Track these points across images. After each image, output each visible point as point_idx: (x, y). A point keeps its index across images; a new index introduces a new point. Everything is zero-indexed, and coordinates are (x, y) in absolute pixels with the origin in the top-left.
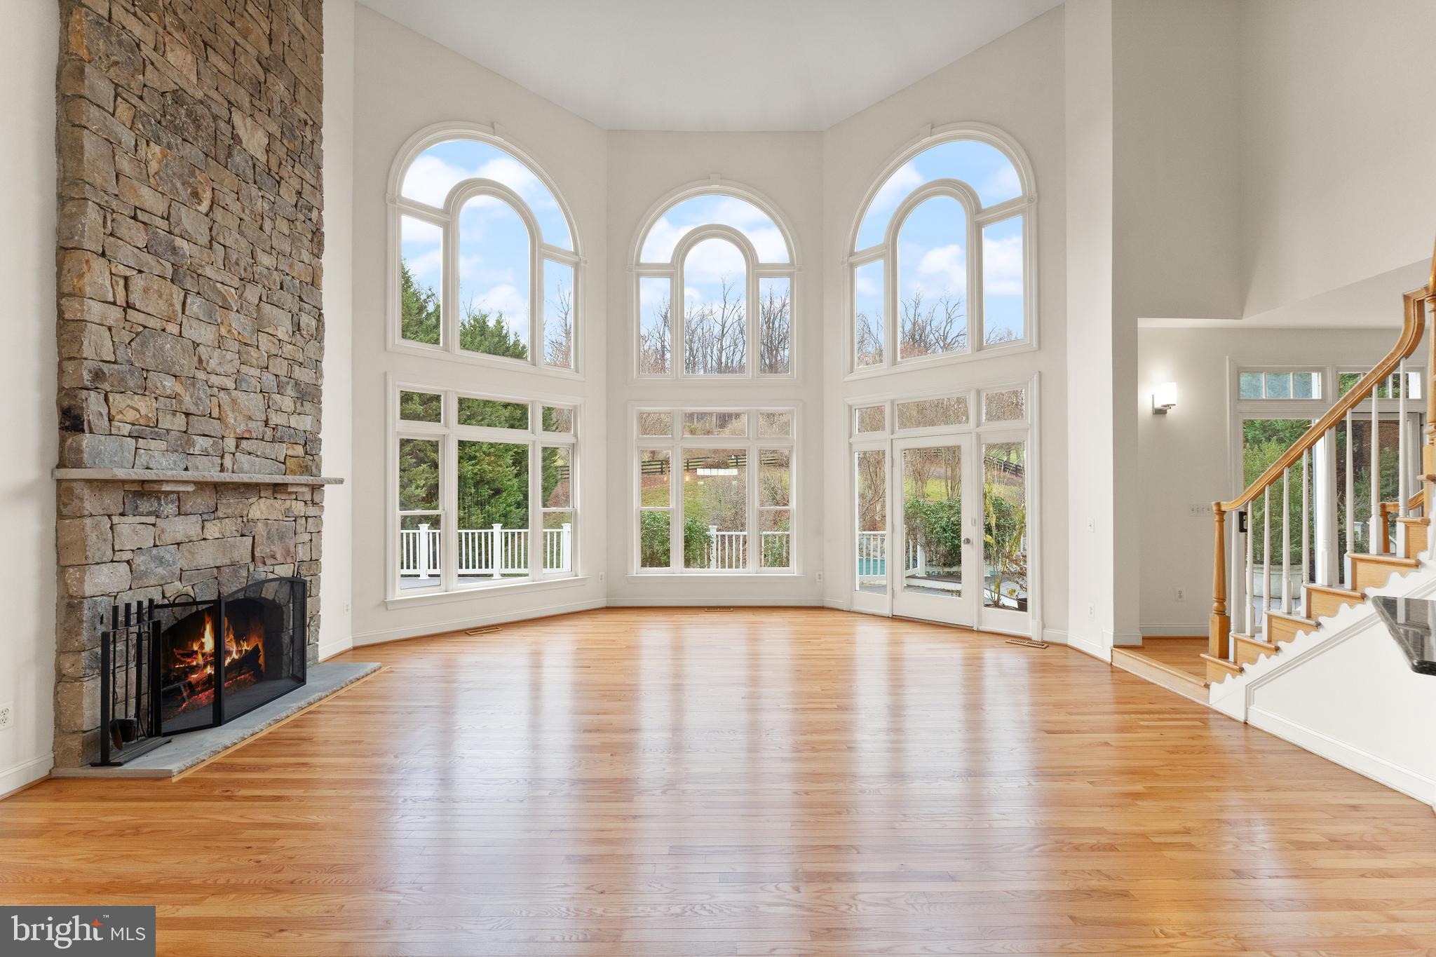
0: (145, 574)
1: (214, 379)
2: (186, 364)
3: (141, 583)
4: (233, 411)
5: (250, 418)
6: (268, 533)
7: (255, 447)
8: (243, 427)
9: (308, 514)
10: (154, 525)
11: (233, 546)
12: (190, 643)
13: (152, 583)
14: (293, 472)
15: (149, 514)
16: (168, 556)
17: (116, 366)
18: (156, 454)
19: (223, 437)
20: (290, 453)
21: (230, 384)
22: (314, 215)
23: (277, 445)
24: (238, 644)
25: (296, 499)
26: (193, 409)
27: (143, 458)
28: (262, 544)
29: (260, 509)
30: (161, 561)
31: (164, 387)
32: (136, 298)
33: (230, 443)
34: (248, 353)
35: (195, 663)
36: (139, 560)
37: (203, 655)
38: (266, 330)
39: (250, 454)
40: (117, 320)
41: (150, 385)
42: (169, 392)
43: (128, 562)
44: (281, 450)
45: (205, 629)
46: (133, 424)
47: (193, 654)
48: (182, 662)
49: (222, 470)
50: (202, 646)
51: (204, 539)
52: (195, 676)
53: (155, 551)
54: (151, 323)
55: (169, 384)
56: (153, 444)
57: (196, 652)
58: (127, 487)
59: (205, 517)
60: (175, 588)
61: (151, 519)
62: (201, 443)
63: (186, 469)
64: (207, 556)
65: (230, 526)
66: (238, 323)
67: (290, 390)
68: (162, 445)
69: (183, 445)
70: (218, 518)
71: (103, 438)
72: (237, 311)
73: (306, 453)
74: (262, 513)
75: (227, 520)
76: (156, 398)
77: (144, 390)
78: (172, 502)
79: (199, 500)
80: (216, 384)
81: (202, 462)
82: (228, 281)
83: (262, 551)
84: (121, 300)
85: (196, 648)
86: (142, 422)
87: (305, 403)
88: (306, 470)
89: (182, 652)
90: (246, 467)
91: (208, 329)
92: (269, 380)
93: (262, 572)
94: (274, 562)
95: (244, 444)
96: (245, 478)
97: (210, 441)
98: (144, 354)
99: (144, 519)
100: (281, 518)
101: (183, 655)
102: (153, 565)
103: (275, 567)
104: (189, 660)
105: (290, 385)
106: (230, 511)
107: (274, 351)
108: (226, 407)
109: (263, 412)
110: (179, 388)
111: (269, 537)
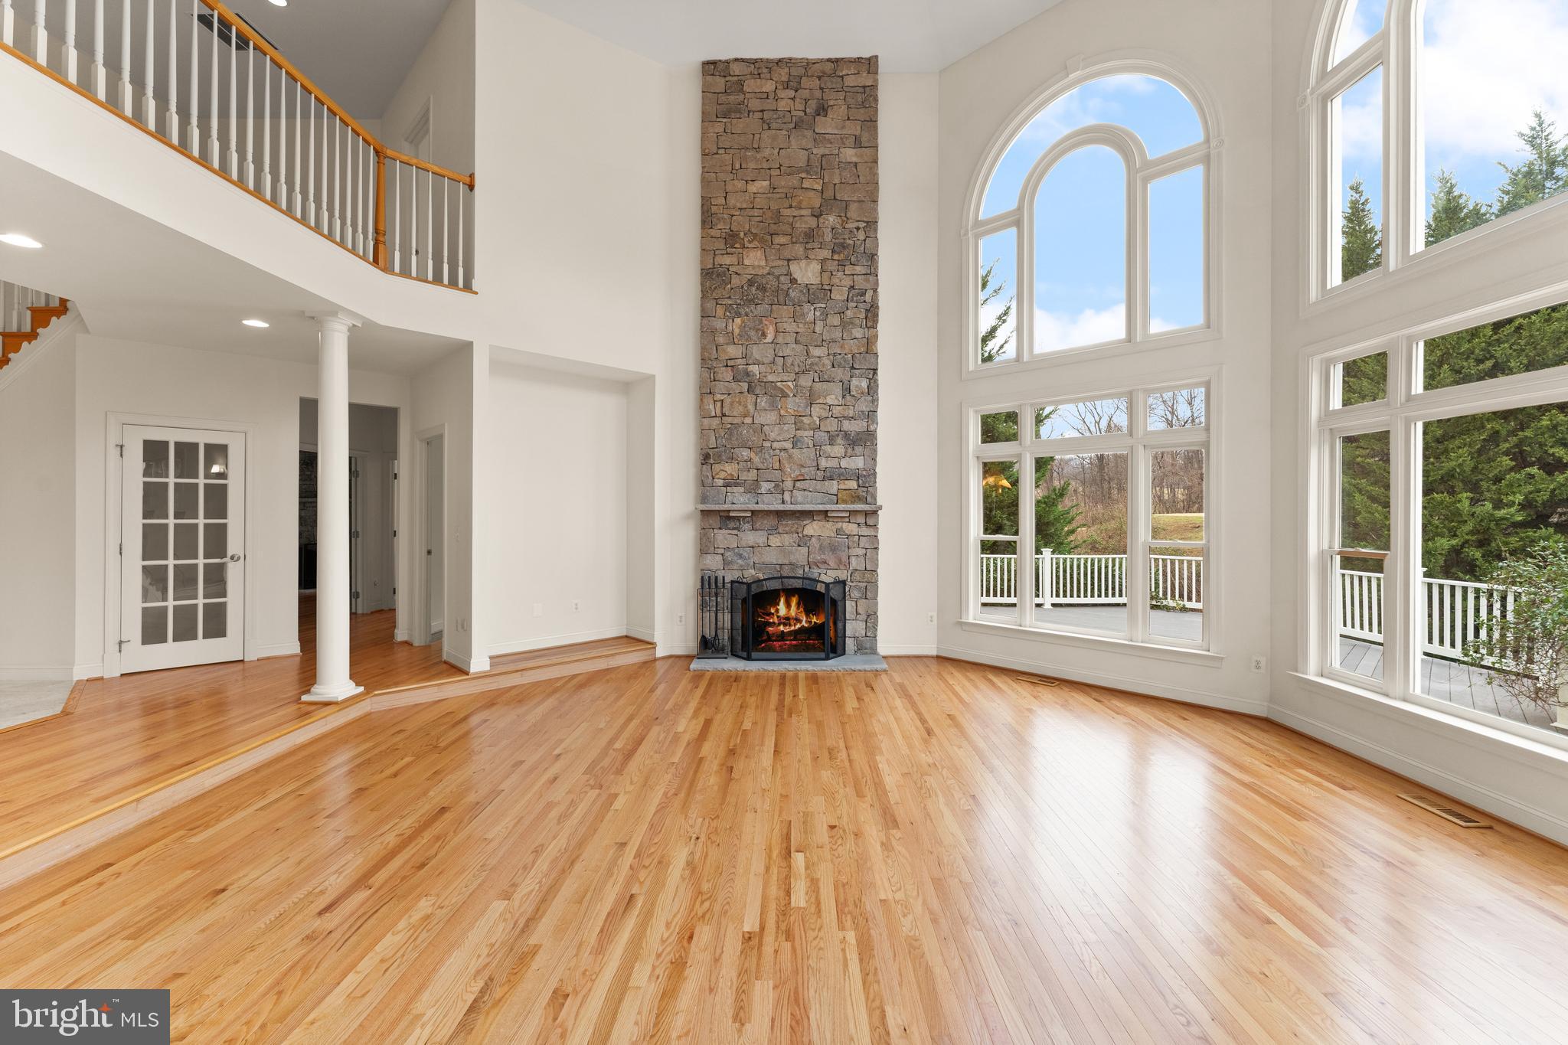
0: (731, 563)
1: (775, 445)
2: (755, 439)
3: (729, 567)
4: (790, 463)
5: (802, 466)
6: (821, 546)
7: (807, 485)
8: (797, 473)
9: (860, 533)
10: (737, 535)
11: (790, 553)
12: (769, 607)
13: (735, 568)
14: (845, 502)
15: (734, 529)
16: (745, 554)
17: (716, 450)
18: (736, 495)
19: (783, 481)
20: (842, 487)
21: (788, 445)
22: (868, 297)
23: (826, 483)
24: (807, 615)
25: (849, 522)
26: (760, 466)
27: (730, 498)
28: (815, 553)
29: (812, 528)
30: (741, 556)
31: (742, 455)
32: (726, 411)
33: (789, 484)
34: (802, 421)
35: (771, 621)
36: (728, 554)
37: (778, 617)
38: (818, 401)
39: (805, 490)
40: (718, 425)
41: (735, 456)
42: (746, 458)
43: (722, 554)
44: (833, 486)
45: (780, 600)
46: (724, 479)
47: (770, 614)
48: (764, 618)
49: (783, 502)
50: (777, 611)
51: (769, 546)
52: (770, 629)
53: (736, 550)
54: (736, 421)
55: (745, 453)
56: (735, 489)
57: (773, 614)
58: (721, 514)
59: (769, 532)
60: (750, 574)
61: (735, 532)
62: (765, 486)
63: (757, 503)
64: (771, 557)
65: (788, 539)
66: (792, 405)
67: (839, 440)
68: (742, 489)
69: (753, 488)
70: (779, 533)
71: (708, 488)
72: (794, 395)
73: (859, 486)
74: (815, 531)
75: (785, 535)
76: (738, 463)
77: (731, 459)
78: (748, 522)
79: (765, 522)
80: (778, 447)
81: (767, 498)
82: (785, 378)
83: (814, 558)
84: (719, 414)
85: (773, 611)
86: (729, 477)
87: (856, 447)
88: (857, 498)
89: (762, 611)
90: (800, 499)
91: (772, 414)
92: (822, 436)
93: (815, 573)
94: (827, 566)
95: (798, 484)
96: (799, 507)
97: (773, 484)
98: (731, 439)
99: (730, 532)
100: (833, 535)
101: (764, 614)
102: (736, 558)
103: (828, 571)
104: (767, 618)
105: (841, 436)
106: (787, 529)
107: (825, 414)
108: (784, 462)
109: (814, 460)
110: (753, 455)
111: (821, 548)
